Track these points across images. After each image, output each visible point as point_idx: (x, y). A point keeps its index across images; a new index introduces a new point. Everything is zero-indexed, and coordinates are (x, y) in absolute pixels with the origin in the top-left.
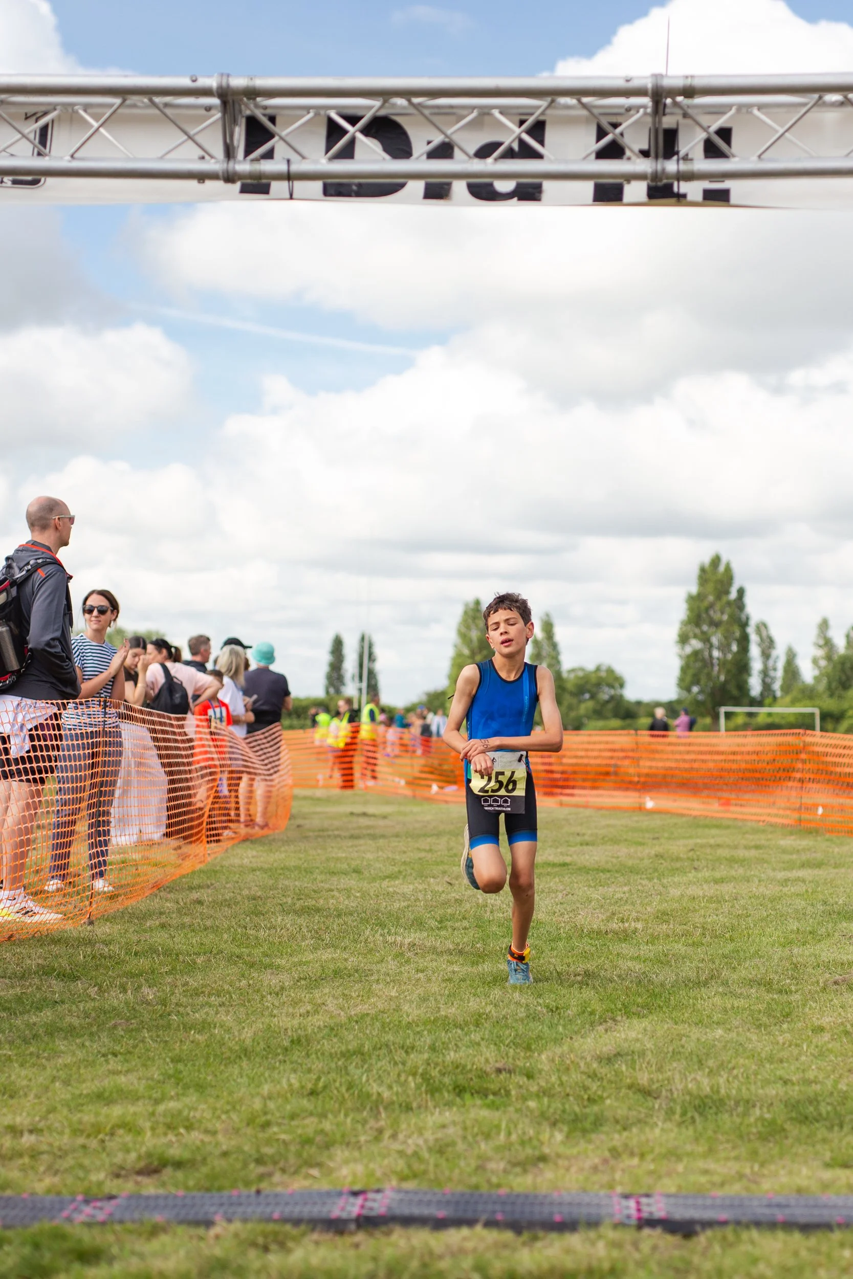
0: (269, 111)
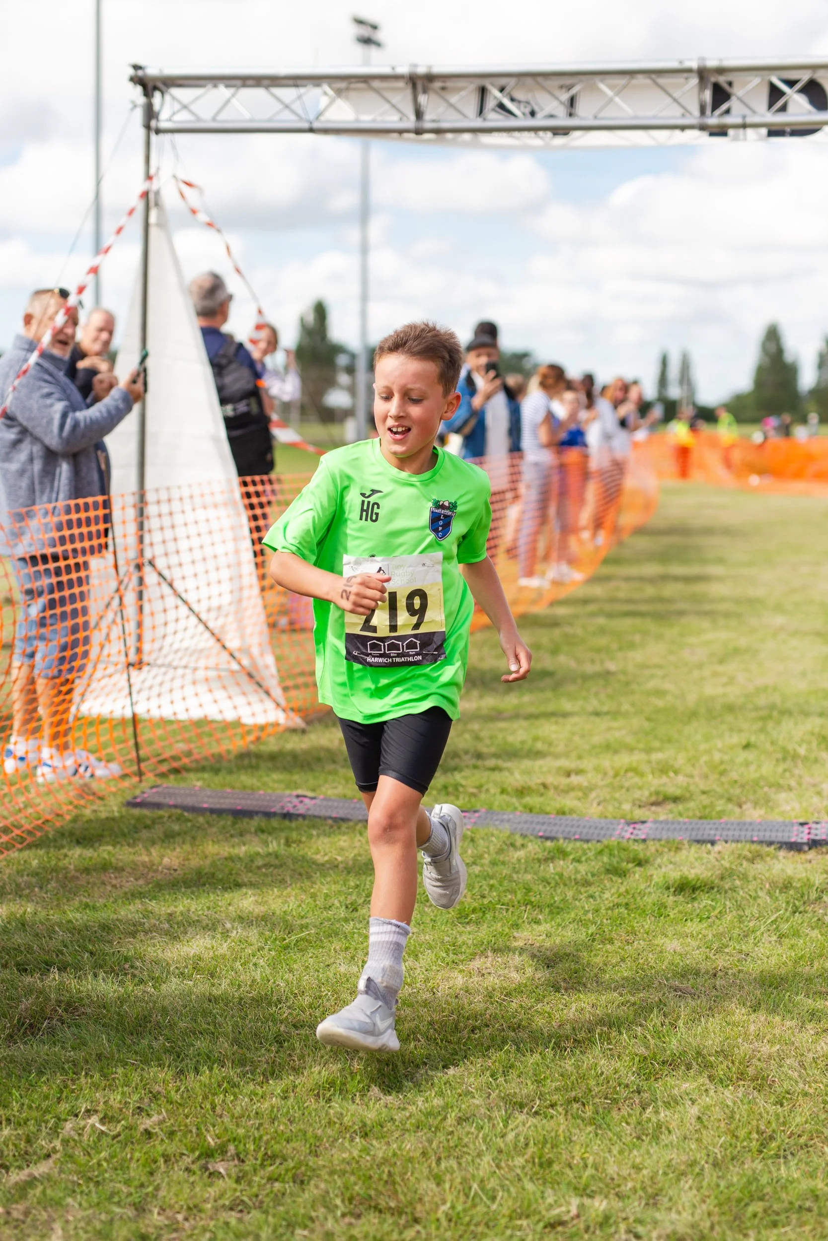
0: (729, 83)
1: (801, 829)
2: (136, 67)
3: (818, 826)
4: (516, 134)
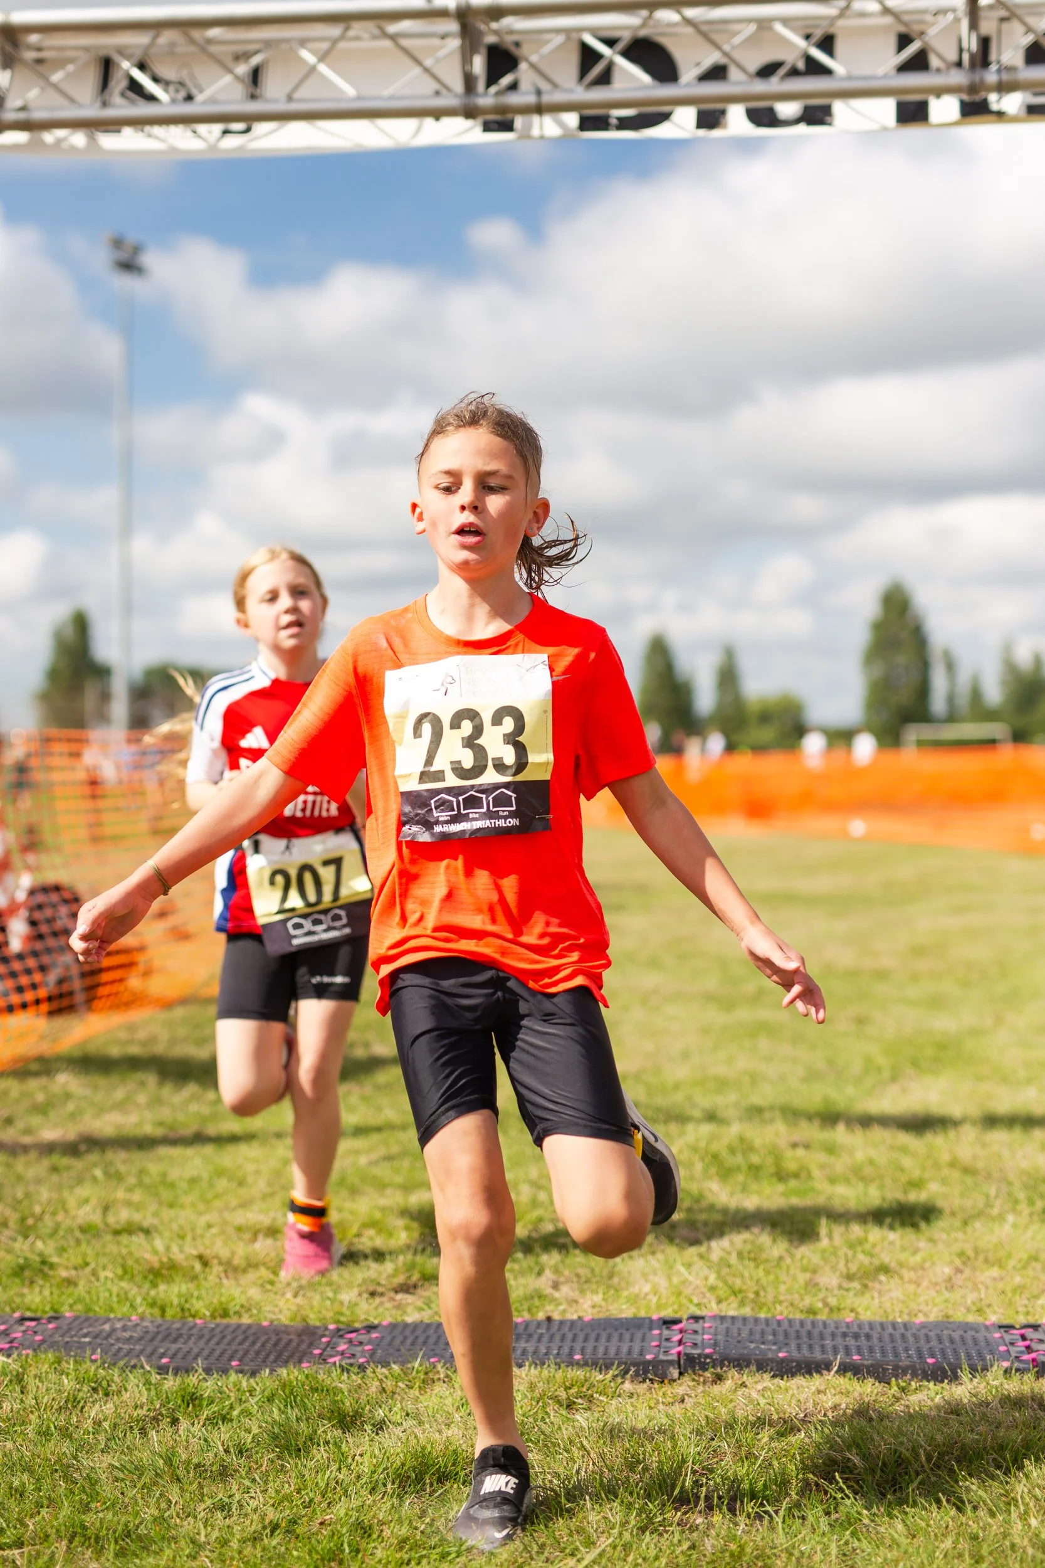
0: (514, 38)
1: (666, 1333)
3: (697, 1326)
4: (157, 130)
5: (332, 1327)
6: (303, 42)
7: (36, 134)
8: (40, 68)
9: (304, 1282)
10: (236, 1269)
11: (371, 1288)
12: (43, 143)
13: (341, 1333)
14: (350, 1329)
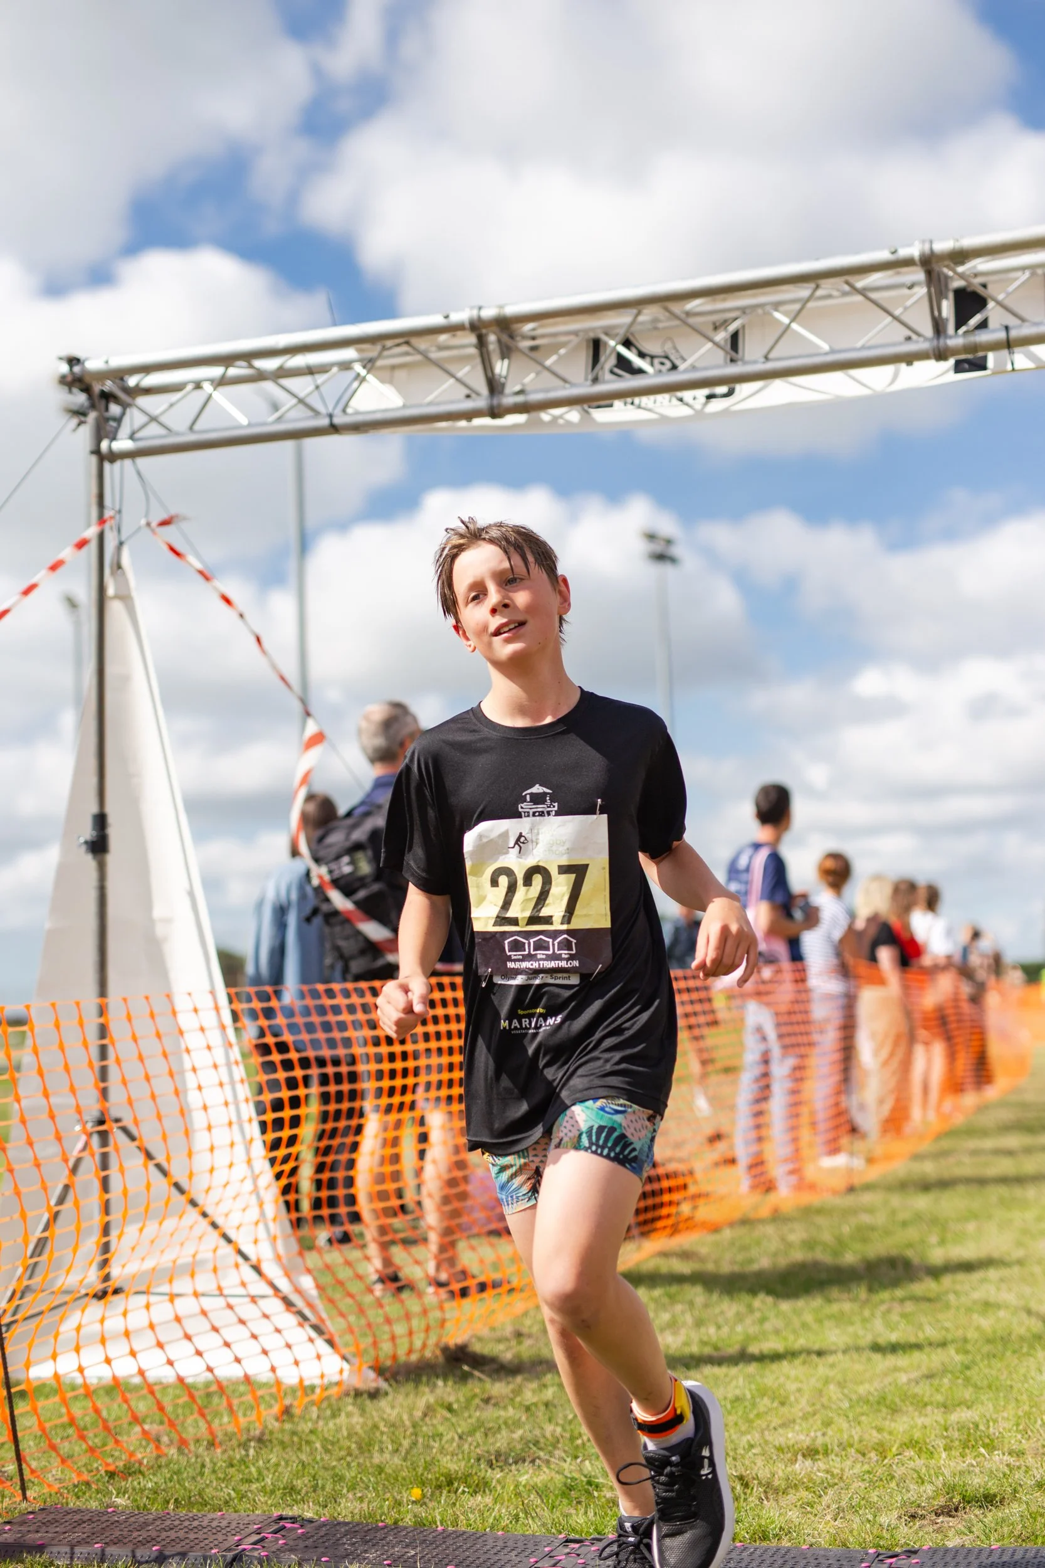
0: (981, 279)
2: (73, 361)
4: (645, 401)
5: (871, 1551)
6: (777, 306)
7: (534, 414)
8: (534, 354)
9: (843, 1504)
10: (776, 1491)
11: (913, 1511)
12: (541, 422)
13: (880, 1558)
14: (890, 1553)
